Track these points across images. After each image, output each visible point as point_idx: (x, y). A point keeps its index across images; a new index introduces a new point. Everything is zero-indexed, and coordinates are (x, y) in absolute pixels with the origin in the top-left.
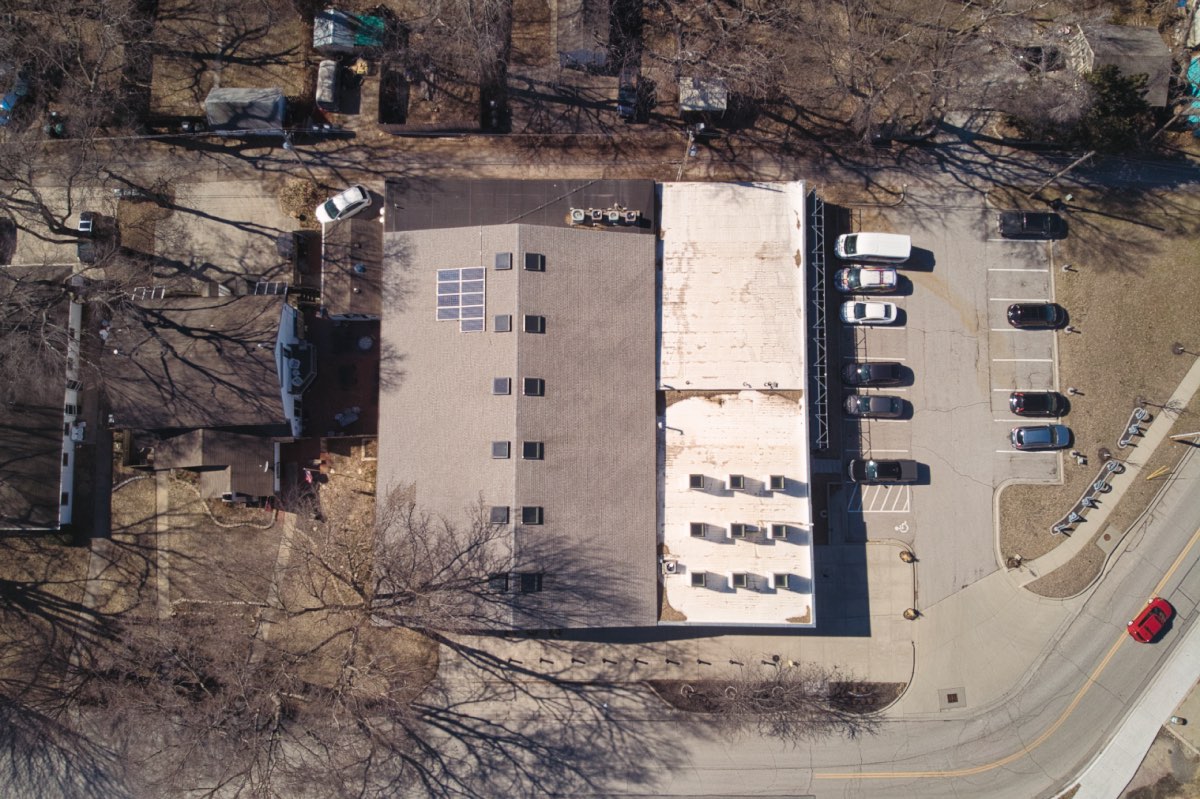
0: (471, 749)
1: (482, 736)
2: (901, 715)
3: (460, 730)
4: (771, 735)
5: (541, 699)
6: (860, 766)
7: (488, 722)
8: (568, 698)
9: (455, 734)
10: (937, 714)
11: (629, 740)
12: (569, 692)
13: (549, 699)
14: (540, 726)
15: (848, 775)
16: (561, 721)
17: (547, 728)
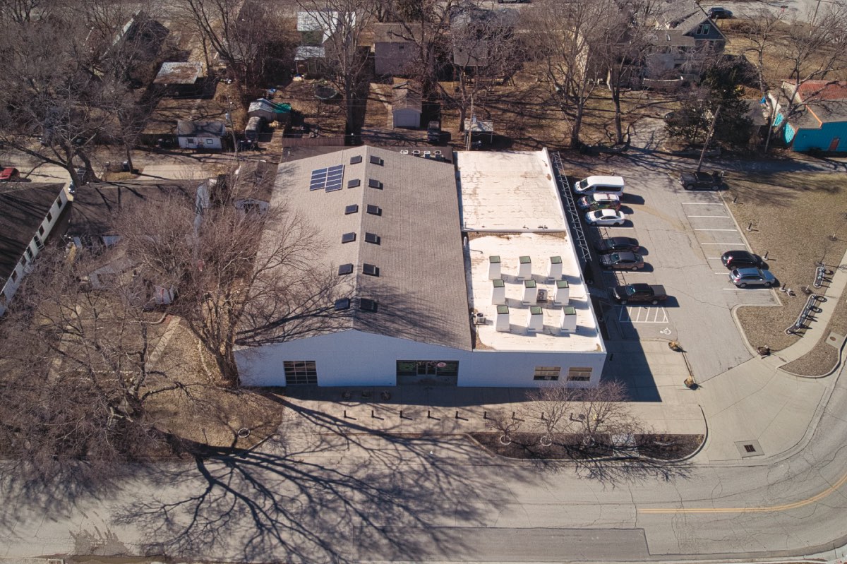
0: (303, 489)
1: (316, 479)
2: (707, 462)
3: (294, 474)
4: (590, 477)
5: (372, 450)
6: (681, 503)
7: (322, 468)
8: (397, 450)
9: (289, 478)
10: (741, 461)
11: (455, 484)
12: (397, 445)
13: (379, 450)
14: (370, 472)
15: (672, 510)
16: (390, 468)
17: (376, 473)
